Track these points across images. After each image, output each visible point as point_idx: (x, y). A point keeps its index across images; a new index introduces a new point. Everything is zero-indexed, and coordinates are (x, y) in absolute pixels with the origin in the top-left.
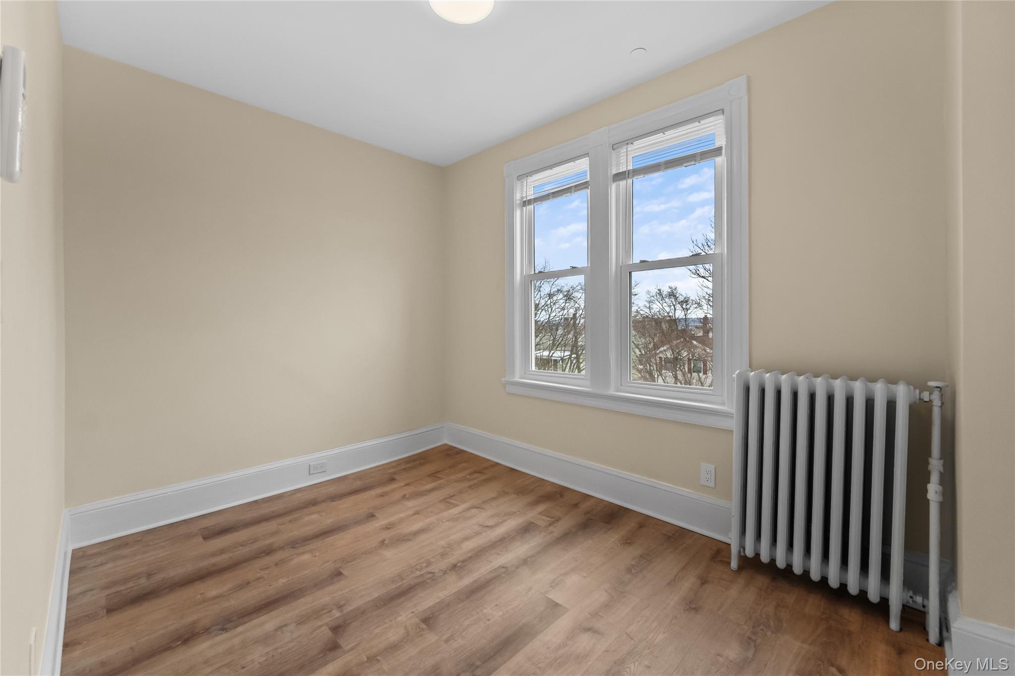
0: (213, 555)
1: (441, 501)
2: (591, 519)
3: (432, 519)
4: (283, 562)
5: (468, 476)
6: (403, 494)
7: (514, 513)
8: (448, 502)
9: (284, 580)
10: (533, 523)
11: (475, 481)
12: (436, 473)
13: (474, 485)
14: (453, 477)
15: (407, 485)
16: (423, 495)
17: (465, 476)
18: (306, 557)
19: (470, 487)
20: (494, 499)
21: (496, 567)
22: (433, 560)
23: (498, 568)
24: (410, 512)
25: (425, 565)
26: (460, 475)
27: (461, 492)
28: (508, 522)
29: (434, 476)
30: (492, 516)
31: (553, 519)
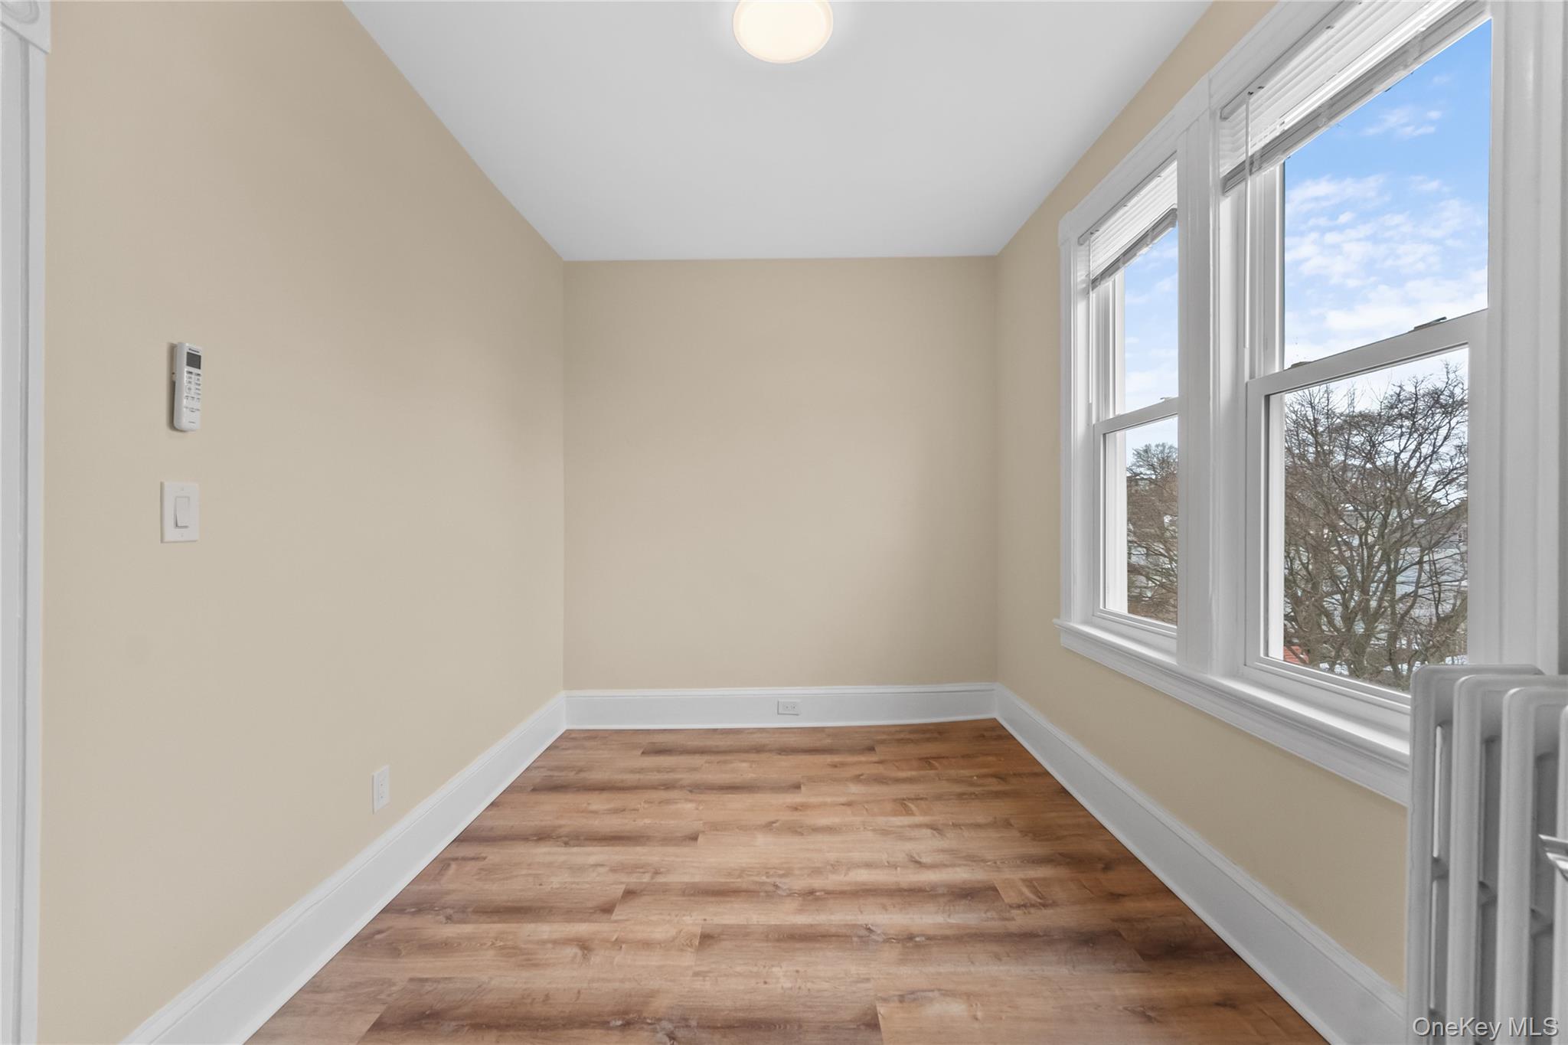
0: (633, 771)
1: (895, 800)
2: (1120, 935)
3: (858, 819)
4: (668, 802)
5: (975, 778)
6: (858, 772)
7: (984, 861)
8: (902, 806)
9: (647, 821)
10: (997, 891)
11: (980, 789)
12: (933, 758)
13: (971, 794)
14: (953, 773)
15: (880, 762)
16: (883, 783)
17: (972, 777)
18: (690, 806)
19: (960, 796)
20: (978, 826)
21: (859, 923)
22: (797, 872)
23: (861, 926)
24: (843, 800)
25: (781, 872)
26: (966, 772)
27: (939, 798)
28: (958, 869)
29: (927, 761)
30: (943, 851)
31: (1039, 900)
